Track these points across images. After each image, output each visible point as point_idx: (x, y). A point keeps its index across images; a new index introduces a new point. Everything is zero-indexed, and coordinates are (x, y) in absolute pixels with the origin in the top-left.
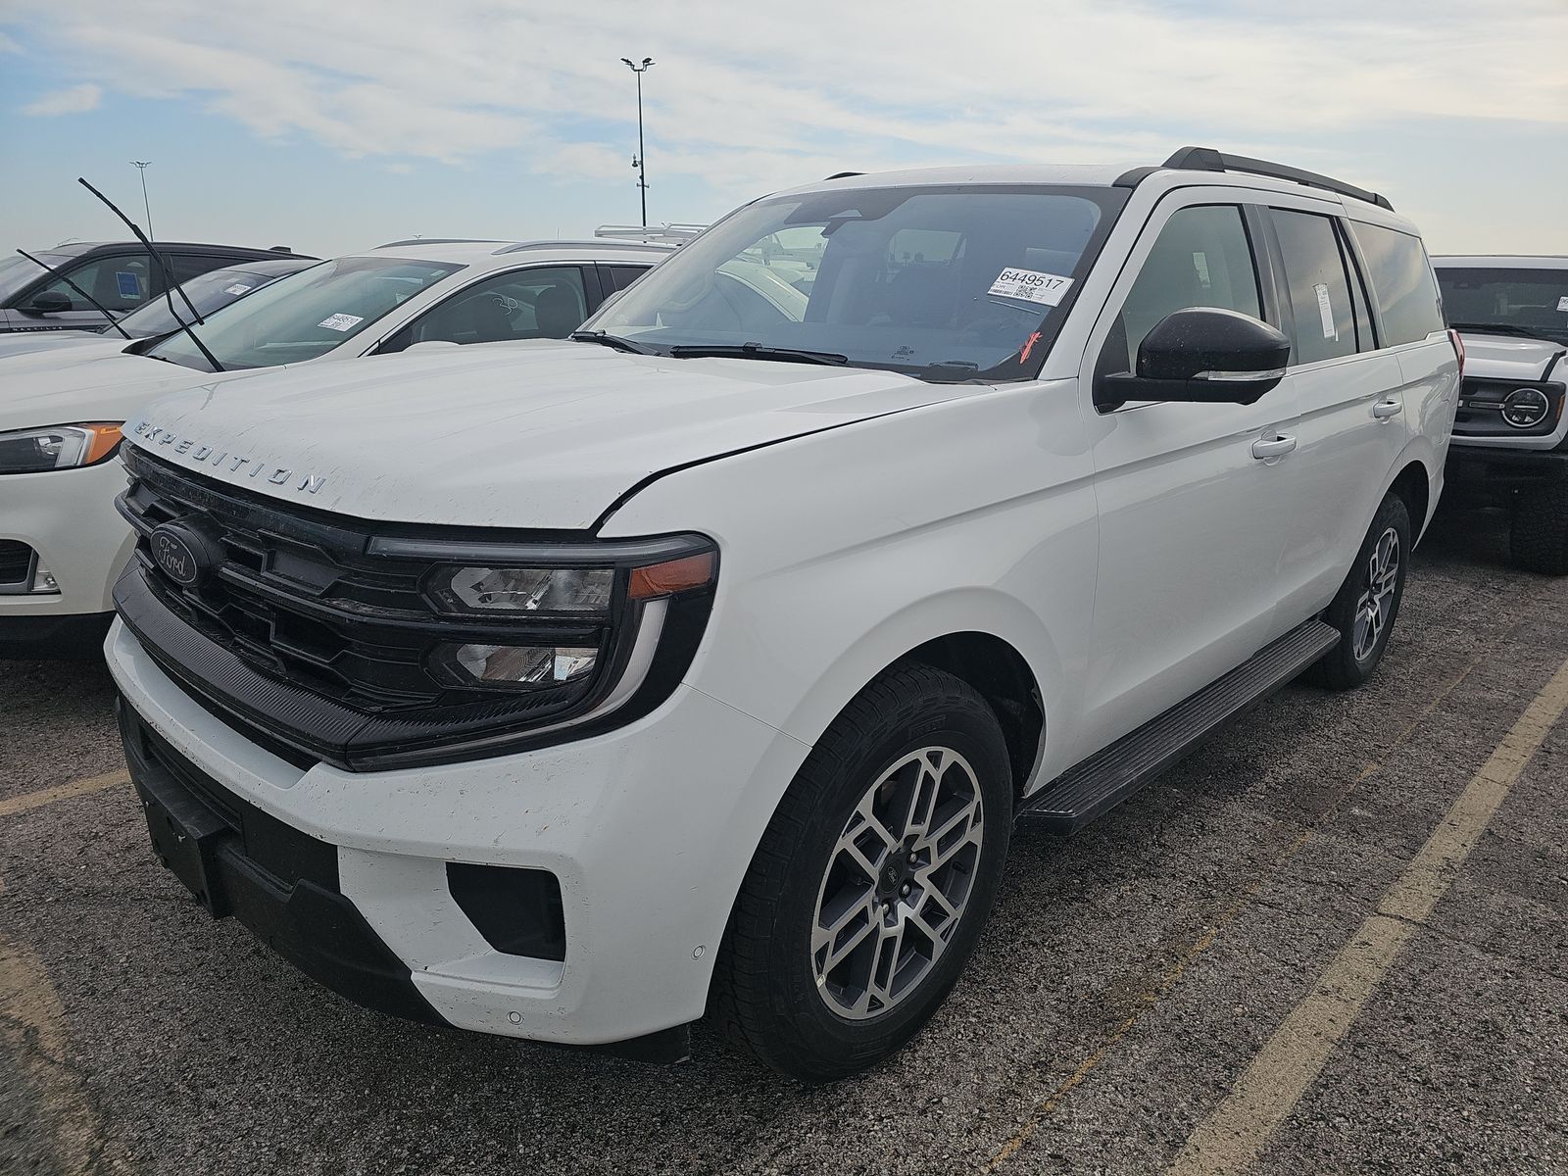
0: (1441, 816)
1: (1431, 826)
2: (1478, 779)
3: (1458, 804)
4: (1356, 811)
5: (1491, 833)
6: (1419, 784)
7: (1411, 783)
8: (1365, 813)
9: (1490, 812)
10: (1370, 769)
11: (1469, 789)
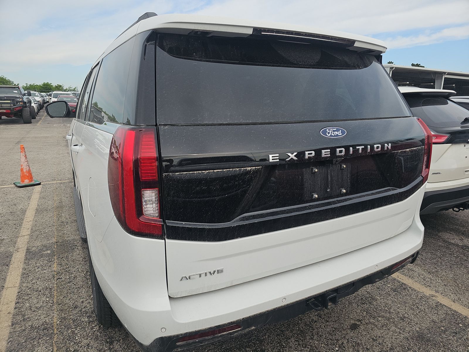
0: (25, 263)
1: (26, 259)
2: (17, 285)
3: (21, 270)
4: (49, 252)
5: (7, 265)
6: (37, 271)
7: (39, 269)
8: (46, 252)
9: (9, 273)
10: (55, 267)
11: (19, 278)
